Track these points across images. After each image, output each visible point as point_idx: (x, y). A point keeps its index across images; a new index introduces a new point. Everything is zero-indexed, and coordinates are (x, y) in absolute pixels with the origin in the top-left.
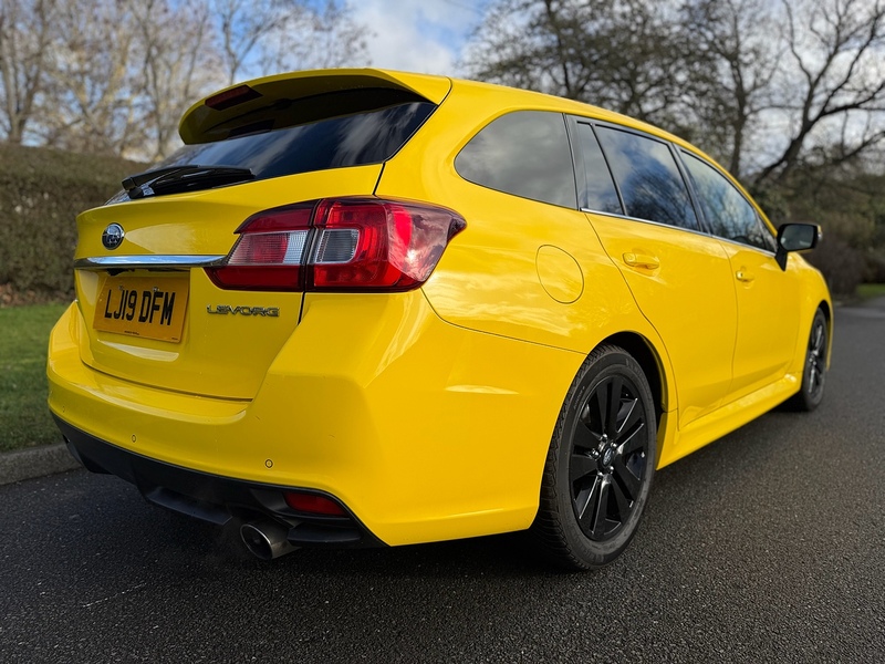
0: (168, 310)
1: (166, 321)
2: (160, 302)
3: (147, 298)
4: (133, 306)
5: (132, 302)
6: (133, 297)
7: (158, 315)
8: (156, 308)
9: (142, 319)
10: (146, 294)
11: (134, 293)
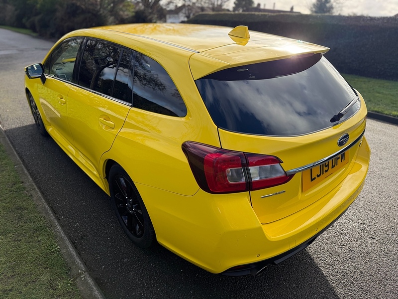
0: (343, 157)
1: (343, 160)
4: (327, 166)
7: (339, 160)
8: (338, 158)
9: (333, 167)
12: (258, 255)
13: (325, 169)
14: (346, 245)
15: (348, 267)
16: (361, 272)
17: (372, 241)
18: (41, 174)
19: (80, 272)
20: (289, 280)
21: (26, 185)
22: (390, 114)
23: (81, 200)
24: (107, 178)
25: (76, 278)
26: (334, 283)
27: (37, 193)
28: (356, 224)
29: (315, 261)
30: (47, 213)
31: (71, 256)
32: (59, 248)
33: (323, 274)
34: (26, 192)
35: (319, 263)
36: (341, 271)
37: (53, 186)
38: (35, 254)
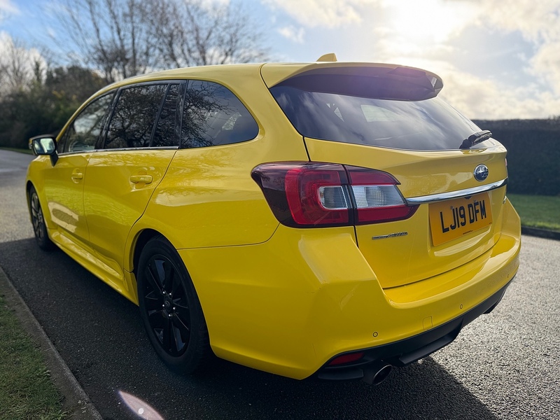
0: (483, 210)
1: (484, 216)
2: (478, 207)
3: (471, 208)
4: (463, 216)
5: (462, 213)
6: (462, 211)
7: (479, 215)
8: (477, 211)
9: (472, 221)
10: (470, 206)
11: (462, 208)
12: (375, 335)
13: (461, 220)
14: (509, 365)
15: (517, 392)
16: (540, 398)
17: (546, 359)
18: (34, 291)
19: (80, 402)
20: (426, 412)
21: (7, 300)
22: (534, 226)
23: (92, 320)
24: (135, 271)
25: (73, 411)
26: (500, 414)
27: (24, 308)
28: (517, 339)
29: (464, 385)
30: (36, 329)
31: (67, 382)
32: (48, 373)
33: (480, 403)
34: (6, 306)
35: (472, 389)
36: (507, 398)
37: (49, 304)
38: (8, 378)
